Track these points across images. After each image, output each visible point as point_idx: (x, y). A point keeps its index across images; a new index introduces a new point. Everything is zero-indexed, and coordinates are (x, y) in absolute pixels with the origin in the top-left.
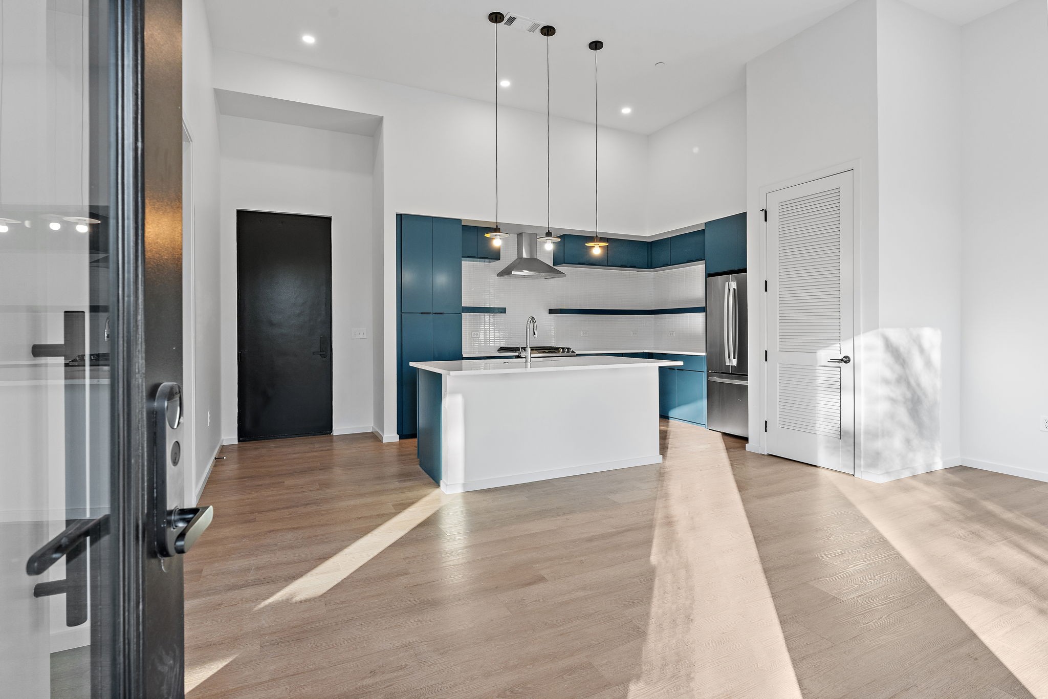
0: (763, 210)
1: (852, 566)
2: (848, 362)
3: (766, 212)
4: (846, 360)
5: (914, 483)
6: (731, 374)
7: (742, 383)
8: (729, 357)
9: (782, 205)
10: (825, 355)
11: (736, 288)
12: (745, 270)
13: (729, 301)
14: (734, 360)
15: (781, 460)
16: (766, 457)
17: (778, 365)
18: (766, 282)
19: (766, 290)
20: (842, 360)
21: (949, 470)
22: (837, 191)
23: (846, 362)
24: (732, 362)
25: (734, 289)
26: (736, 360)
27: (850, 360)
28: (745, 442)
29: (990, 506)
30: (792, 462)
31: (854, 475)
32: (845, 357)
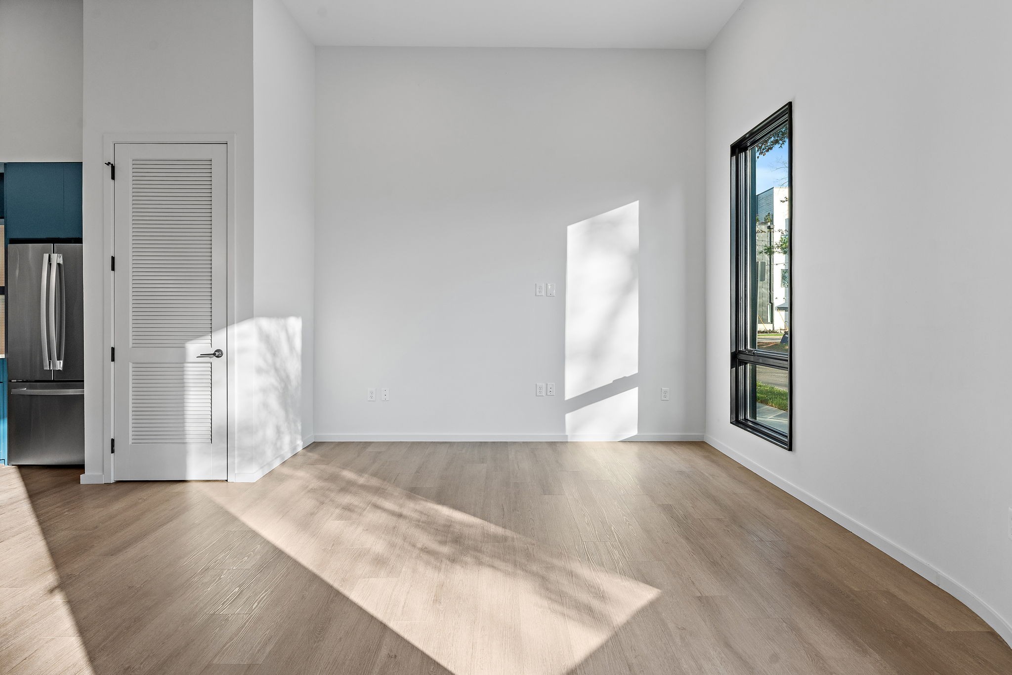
0: (109, 163)
1: (256, 604)
2: (221, 356)
3: (113, 168)
4: (218, 354)
5: (286, 471)
6: (54, 381)
7: (71, 392)
8: (50, 358)
9: (139, 165)
10: (194, 348)
11: (61, 262)
12: (79, 240)
13: (49, 279)
14: (58, 362)
15: (134, 485)
16: (113, 486)
17: (131, 365)
18: (113, 258)
19: (113, 269)
20: (214, 354)
21: (308, 449)
22: (209, 163)
23: (218, 357)
24: (54, 365)
25: (59, 264)
26: (62, 362)
27: (222, 354)
28: (78, 471)
29: (348, 474)
30: (151, 483)
31: (227, 481)
32: (218, 351)
